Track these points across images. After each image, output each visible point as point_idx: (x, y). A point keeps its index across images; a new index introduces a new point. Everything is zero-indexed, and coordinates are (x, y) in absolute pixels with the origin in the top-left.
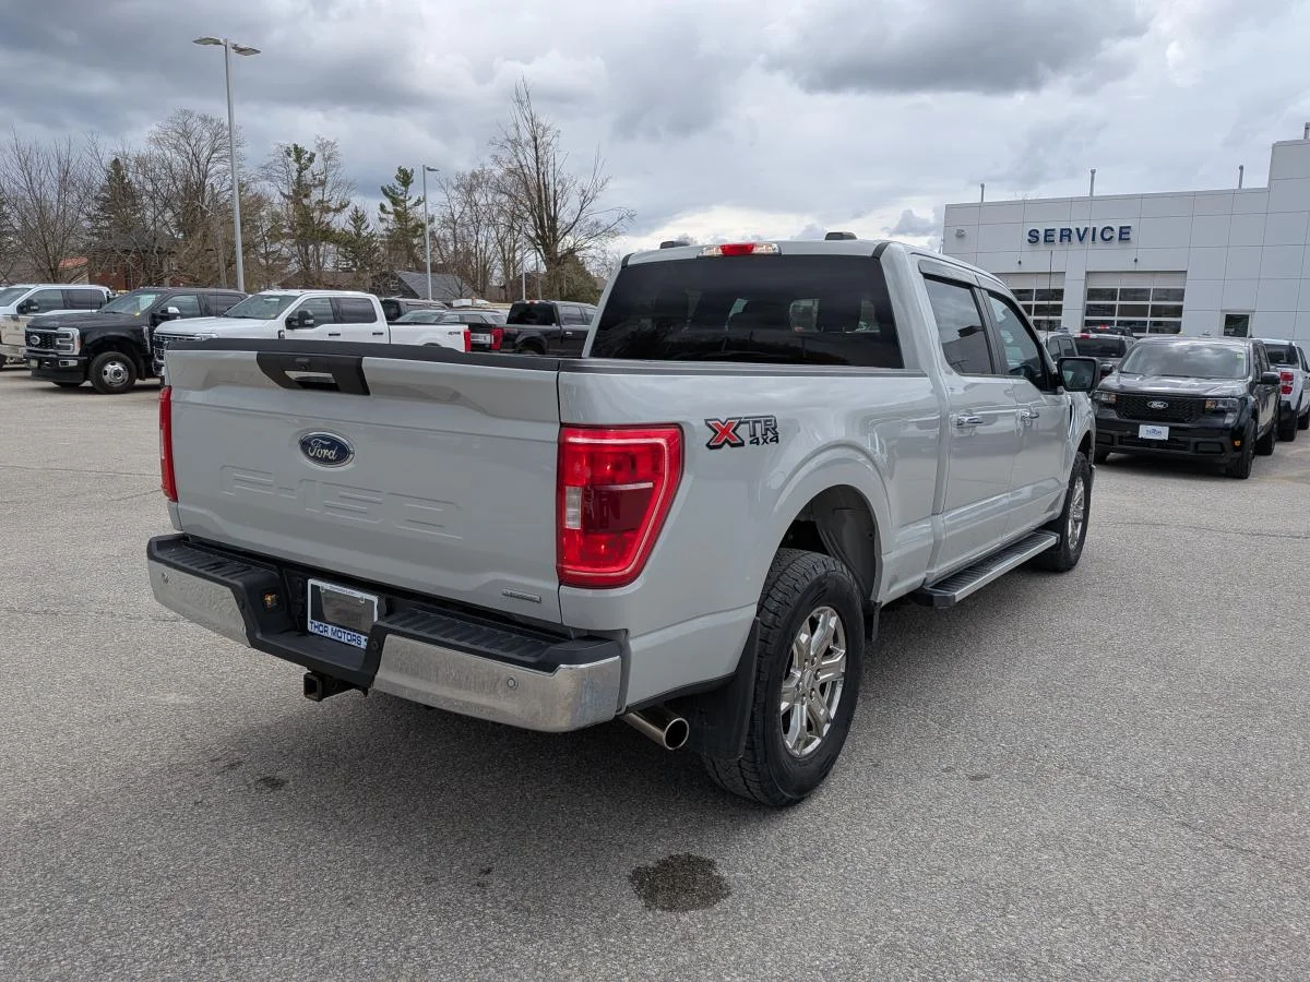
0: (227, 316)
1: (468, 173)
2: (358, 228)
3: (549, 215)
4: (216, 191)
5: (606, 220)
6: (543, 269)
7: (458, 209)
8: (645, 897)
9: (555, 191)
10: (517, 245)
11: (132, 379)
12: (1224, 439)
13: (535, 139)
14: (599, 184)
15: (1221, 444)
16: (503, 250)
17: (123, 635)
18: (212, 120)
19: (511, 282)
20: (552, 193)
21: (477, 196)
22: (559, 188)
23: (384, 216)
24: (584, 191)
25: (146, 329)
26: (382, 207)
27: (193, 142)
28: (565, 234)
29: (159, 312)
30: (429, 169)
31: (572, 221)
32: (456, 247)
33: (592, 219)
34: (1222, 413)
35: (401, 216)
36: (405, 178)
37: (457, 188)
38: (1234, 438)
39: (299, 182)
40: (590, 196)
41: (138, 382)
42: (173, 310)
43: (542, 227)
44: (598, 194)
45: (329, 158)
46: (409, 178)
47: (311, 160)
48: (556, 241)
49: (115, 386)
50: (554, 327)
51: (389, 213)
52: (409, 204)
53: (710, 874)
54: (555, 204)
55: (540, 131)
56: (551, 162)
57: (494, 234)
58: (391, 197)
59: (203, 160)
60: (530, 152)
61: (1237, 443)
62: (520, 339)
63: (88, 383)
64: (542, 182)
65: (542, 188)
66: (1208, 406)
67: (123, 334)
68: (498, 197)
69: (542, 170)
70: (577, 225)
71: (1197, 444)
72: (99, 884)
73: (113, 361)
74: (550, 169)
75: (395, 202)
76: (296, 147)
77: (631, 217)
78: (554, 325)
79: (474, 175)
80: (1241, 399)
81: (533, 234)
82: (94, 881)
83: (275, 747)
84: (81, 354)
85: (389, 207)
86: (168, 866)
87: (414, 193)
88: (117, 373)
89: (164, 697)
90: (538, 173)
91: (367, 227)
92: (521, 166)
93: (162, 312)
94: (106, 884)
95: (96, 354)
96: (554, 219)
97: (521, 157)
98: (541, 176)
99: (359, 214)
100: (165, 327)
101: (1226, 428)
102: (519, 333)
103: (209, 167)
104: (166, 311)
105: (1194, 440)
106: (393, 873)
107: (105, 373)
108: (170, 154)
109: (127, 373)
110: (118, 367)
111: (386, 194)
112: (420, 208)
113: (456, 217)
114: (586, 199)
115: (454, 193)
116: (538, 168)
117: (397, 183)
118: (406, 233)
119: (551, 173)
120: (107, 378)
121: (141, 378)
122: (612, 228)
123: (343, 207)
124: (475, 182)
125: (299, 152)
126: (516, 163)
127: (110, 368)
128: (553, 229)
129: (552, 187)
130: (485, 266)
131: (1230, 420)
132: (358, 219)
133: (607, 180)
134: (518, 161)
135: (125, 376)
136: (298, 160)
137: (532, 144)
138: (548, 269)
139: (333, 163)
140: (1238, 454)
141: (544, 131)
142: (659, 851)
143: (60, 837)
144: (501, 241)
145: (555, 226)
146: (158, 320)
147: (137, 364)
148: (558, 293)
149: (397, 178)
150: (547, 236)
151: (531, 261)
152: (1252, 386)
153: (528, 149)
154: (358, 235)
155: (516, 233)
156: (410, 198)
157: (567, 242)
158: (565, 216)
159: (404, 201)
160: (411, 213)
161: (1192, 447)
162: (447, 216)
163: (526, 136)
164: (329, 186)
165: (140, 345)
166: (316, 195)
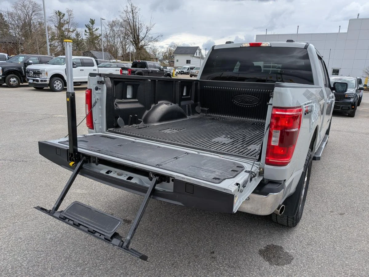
0: (48, 64)
1: (111, 21)
2: (78, 37)
3: (137, 35)
4: (35, 25)
5: (155, 36)
6: (135, 51)
7: (108, 32)
8: (268, 261)
9: (139, 27)
10: (126, 44)
11: (19, 83)
12: (350, 106)
13: (133, 11)
14: (152, 26)
15: (349, 107)
16: (122, 45)
17: (52, 169)
18: (32, 2)
19: (125, 55)
20: (138, 28)
21: (114, 28)
22: (140, 26)
23: (86, 33)
24: (147, 27)
25: (22, 67)
26: (86, 31)
27: (26, 9)
28: (142, 40)
29: (26, 62)
30: (102, 19)
31: (144, 36)
32: (108, 44)
33: (150, 36)
34: (349, 98)
35: (91, 34)
36: (92, 22)
37: (108, 25)
38: (352, 105)
39: (60, 22)
40: (149, 29)
41: (21, 84)
42: (31, 62)
43: (135, 38)
44: (152, 28)
45: (70, 15)
46: (93, 22)
47: (64, 15)
48: (139, 43)
49: (14, 85)
50: (146, 69)
51: (88, 33)
52: (94, 30)
53: (283, 251)
54: (139, 31)
55: (134, 8)
56: (137, 18)
57: (119, 40)
58: (88, 28)
59: (30, 15)
60: (131, 14)
61: (353, 107)
62: (136, 72)
63: (5, 84)
64: (135, 24)
65: (134, 26)
66: (346, 96)
67: (15, 69)
68: (120, 29)
69: (135, 20)
70: (145, 38)
71: (342, 107)
72: (86, 263)
73: (13, 77)
74: (137, 20)
75: (89, 29)
76: (59, 11)
77: (162, 36)
78: (146, 68)
79: (113, 22)
80: (355, 94)
81: (132, 40)
82: (84, 262)
83: (121, 208)
84: (3, 75)
85: (88, 31)
86: (107, 255)
87: (95, 27)
88: (14, 81)
89: (76, 191)
90: (133, 21)
91: (81, 37)
92: (128, 19)
93: (27, 62)
94: (88, 263)
95: (7, 75)
96: (138, 36)
97: (128, 16)
98: (134, 22)
99: (78, 33)
100: (29, 67)
101: (350, 103)
102: (136, 70)
103: (32, 17)
104: (29, 62)
105: (342, 106)
106: (183, 254)
107: (11, 81)
108: (19, 12)
109: (17, 81)
110: (14, 79)
111: (86, 27)
112: (97, 31)
113: (108, 34)
114: (148, 30)
115: (107, 27)
116: (133, 20)
117: (90, 23)
118: (93, 39)
119: (137, 21)
120: (11, 83)
121: (22, 83)
122: (156, 39)
123: (74, 31)
124: (113, 24)
125: (60, 13)
126: (127, 18)
127: (12, 80)
128: (138, 39)
129: (138, 25)
130: (117, 50)
131: (352, 100)
132: (78, 35)
133: (154, 24)
134: (128, 18)
135: (17, 82)
136: (59, 15)
137: (132, 12)
138: (137, 51)
139: (72, 17)
140: (353, 110)
141: (135, 8)
142: (263, 244)
143: (64, 245)
144: (121, 42)
145: (139, 38)
146: (26, 65)
147: (20, 79)
148: (140, 58)
149: (90, 22)
150: (136, 41)
151: (131, 48)
152: (357, 91)
153: (130, 14)
154: (78, 39)
155: (126, 39)
156: (94, 28)
157: (142, 43)
158: (142, 35)
159: (92, 29)
160: (94, 32)
161: (341, 108)
162: (105, 34)
163: (130, 10)
164: (70, 24)
165: (21, 72)
166: (66, 26)
